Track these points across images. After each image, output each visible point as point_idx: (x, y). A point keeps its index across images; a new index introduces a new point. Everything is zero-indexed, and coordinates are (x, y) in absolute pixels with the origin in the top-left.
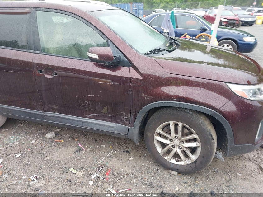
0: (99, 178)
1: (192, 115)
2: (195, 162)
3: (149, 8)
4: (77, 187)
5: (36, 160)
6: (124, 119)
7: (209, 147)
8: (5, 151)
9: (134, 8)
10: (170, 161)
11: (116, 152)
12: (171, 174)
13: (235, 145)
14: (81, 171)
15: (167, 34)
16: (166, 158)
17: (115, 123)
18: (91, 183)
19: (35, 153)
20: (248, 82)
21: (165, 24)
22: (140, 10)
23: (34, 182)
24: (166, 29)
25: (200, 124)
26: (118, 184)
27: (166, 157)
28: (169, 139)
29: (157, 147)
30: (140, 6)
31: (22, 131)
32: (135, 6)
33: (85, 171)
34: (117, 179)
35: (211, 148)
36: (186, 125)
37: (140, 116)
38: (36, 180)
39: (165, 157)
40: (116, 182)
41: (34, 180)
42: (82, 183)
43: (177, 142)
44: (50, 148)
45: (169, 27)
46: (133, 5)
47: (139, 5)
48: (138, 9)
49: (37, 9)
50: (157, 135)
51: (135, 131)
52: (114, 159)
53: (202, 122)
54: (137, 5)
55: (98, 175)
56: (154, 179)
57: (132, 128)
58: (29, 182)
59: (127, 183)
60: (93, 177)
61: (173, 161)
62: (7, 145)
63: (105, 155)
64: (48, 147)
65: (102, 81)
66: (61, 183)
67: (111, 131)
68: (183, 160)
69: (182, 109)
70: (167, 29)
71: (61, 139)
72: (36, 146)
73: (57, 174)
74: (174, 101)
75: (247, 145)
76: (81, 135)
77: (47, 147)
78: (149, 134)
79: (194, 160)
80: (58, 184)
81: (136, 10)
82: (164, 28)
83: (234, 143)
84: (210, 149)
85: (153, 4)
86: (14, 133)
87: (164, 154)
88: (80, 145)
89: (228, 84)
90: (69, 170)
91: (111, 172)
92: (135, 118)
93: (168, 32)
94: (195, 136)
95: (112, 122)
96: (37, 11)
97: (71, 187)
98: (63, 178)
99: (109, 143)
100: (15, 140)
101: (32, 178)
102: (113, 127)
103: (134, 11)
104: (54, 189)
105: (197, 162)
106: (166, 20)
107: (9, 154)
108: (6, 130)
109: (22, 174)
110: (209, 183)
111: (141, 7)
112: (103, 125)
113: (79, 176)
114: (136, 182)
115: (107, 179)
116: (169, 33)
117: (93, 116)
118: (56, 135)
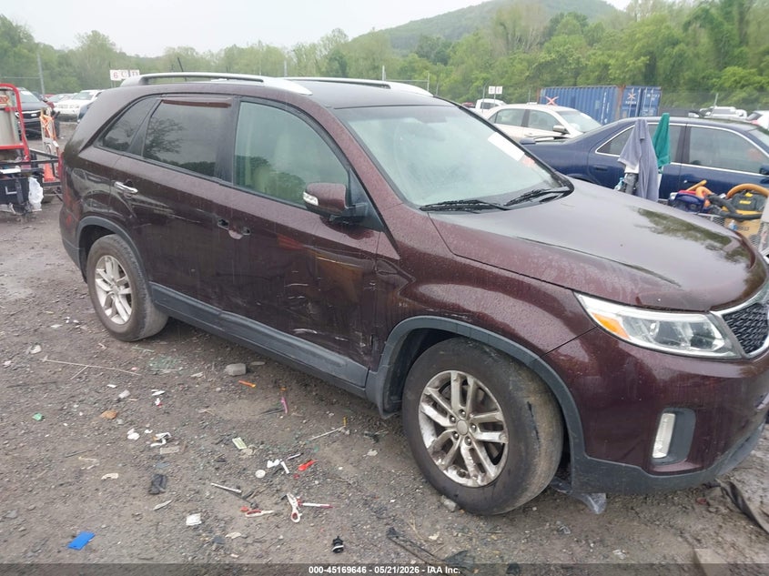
0: (282, 469)
1: (495, 361)
2: (493, 483)
3: (692, 102)
4: (231, 474)
5: (186, 407)
6: (359, 347)
7: (523, 448)
8: (140, 380)
9: (630, 100)
10: (445, 472)
11: (348, 432)
12: (442, 505)
13: (589, 458)
14: (254, 449)
15: (634, 176)
16: (439, 462)
17: (342, 357)
18: (261, 474)
19: (190, 395)
20: (638, 299)
21: (630, 148)
22: (647, 106)
23: (160, 444)
24: (633, 164)
25: (508, 386)
26: (311, 491)
27: (440, 460)
28: (448, 416)
29: (423, 432)
30: (649, 95)
31: (190, 352)
32: (631, 96)
33: (262, 451)
34: (317, 482)
35: (527, 454)
36: (481, 384)
37: (392, 347)
38: (164, 442)
39: (438, 460)
40: (311, 488)
41: (160, 441)
42: (244, 469)
43: (463, 425)
44: (220, 394)
45: (641, 159)
46: (626, 90)
47: (646, 91)
48: (640, 103)
49: (244, 98)
50: (428, 402)
51: (379, 380)
52: (335, 445)
53: (513, 381)
54: (639, 91)
55: (283, 464)
56: (396, 503)
57: (374, 373)
58: (152, 442)
59: (332, 495)
60: (270, 464)
61: (452, 474)
62: (149, 370)
63: (322, 432)
64: (220, 392)
65: (323, 256)
66: (205, 459)
67: (333, 374)
68: (471, 475)
69: (479, 344)
70: (635, 165)
71: (253, 382)
72: (198, 384)
73: (206, 442)
74: (453, 318)
75: (624, 465)
76: (298, 382)
77: (219, 389)
78: (409, 395)
79: (493, 479)
80: (199, 459)
81: (634, 106)
82: (627, 159)
83: (586, 451)
84: (524, 454)
85: (708, 90)
86: (173, 352)
87: (436, 453)
88: (283, 401)
89: (580, 296)
90: (234, 440)
91: (313, 466)
92: (381, 350)
93: (636, 171)
94: (498, 416)
95: (339, 353)
96: (242, 103)
97: (220, 471)
98: (213, 452)
99: (347, 411)
100: (168, 365)
101: (160, 436)
102: (338, 365)
103: (627, 108)
104: (187, 465)
105: (498, 484)
106: (634, 139)
107: (144, 385)
108: (162, 343)
109: (148, 426)
110: (523, 548)
111: (653, 99)
112: (320, 357)
113: (244, 457)
114: (352, 498)
115: (296, 476)
116: (641, 178)
117: (307, 333)
118: (248, 371)
